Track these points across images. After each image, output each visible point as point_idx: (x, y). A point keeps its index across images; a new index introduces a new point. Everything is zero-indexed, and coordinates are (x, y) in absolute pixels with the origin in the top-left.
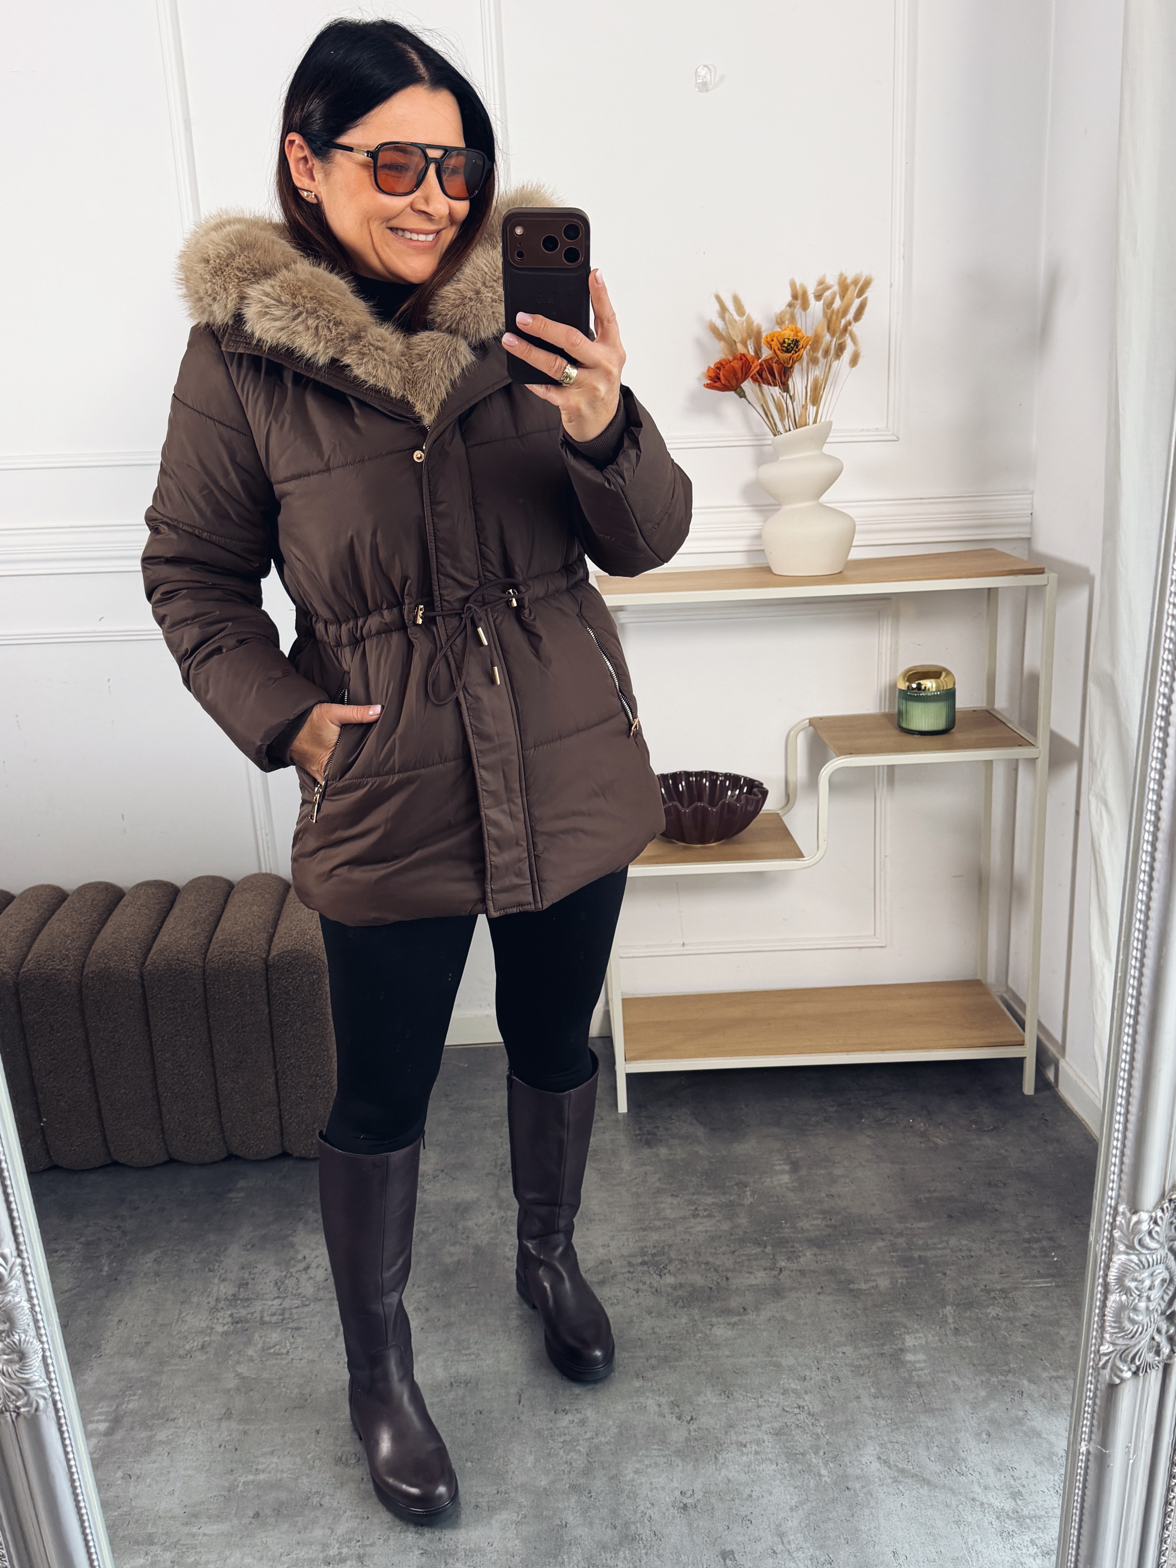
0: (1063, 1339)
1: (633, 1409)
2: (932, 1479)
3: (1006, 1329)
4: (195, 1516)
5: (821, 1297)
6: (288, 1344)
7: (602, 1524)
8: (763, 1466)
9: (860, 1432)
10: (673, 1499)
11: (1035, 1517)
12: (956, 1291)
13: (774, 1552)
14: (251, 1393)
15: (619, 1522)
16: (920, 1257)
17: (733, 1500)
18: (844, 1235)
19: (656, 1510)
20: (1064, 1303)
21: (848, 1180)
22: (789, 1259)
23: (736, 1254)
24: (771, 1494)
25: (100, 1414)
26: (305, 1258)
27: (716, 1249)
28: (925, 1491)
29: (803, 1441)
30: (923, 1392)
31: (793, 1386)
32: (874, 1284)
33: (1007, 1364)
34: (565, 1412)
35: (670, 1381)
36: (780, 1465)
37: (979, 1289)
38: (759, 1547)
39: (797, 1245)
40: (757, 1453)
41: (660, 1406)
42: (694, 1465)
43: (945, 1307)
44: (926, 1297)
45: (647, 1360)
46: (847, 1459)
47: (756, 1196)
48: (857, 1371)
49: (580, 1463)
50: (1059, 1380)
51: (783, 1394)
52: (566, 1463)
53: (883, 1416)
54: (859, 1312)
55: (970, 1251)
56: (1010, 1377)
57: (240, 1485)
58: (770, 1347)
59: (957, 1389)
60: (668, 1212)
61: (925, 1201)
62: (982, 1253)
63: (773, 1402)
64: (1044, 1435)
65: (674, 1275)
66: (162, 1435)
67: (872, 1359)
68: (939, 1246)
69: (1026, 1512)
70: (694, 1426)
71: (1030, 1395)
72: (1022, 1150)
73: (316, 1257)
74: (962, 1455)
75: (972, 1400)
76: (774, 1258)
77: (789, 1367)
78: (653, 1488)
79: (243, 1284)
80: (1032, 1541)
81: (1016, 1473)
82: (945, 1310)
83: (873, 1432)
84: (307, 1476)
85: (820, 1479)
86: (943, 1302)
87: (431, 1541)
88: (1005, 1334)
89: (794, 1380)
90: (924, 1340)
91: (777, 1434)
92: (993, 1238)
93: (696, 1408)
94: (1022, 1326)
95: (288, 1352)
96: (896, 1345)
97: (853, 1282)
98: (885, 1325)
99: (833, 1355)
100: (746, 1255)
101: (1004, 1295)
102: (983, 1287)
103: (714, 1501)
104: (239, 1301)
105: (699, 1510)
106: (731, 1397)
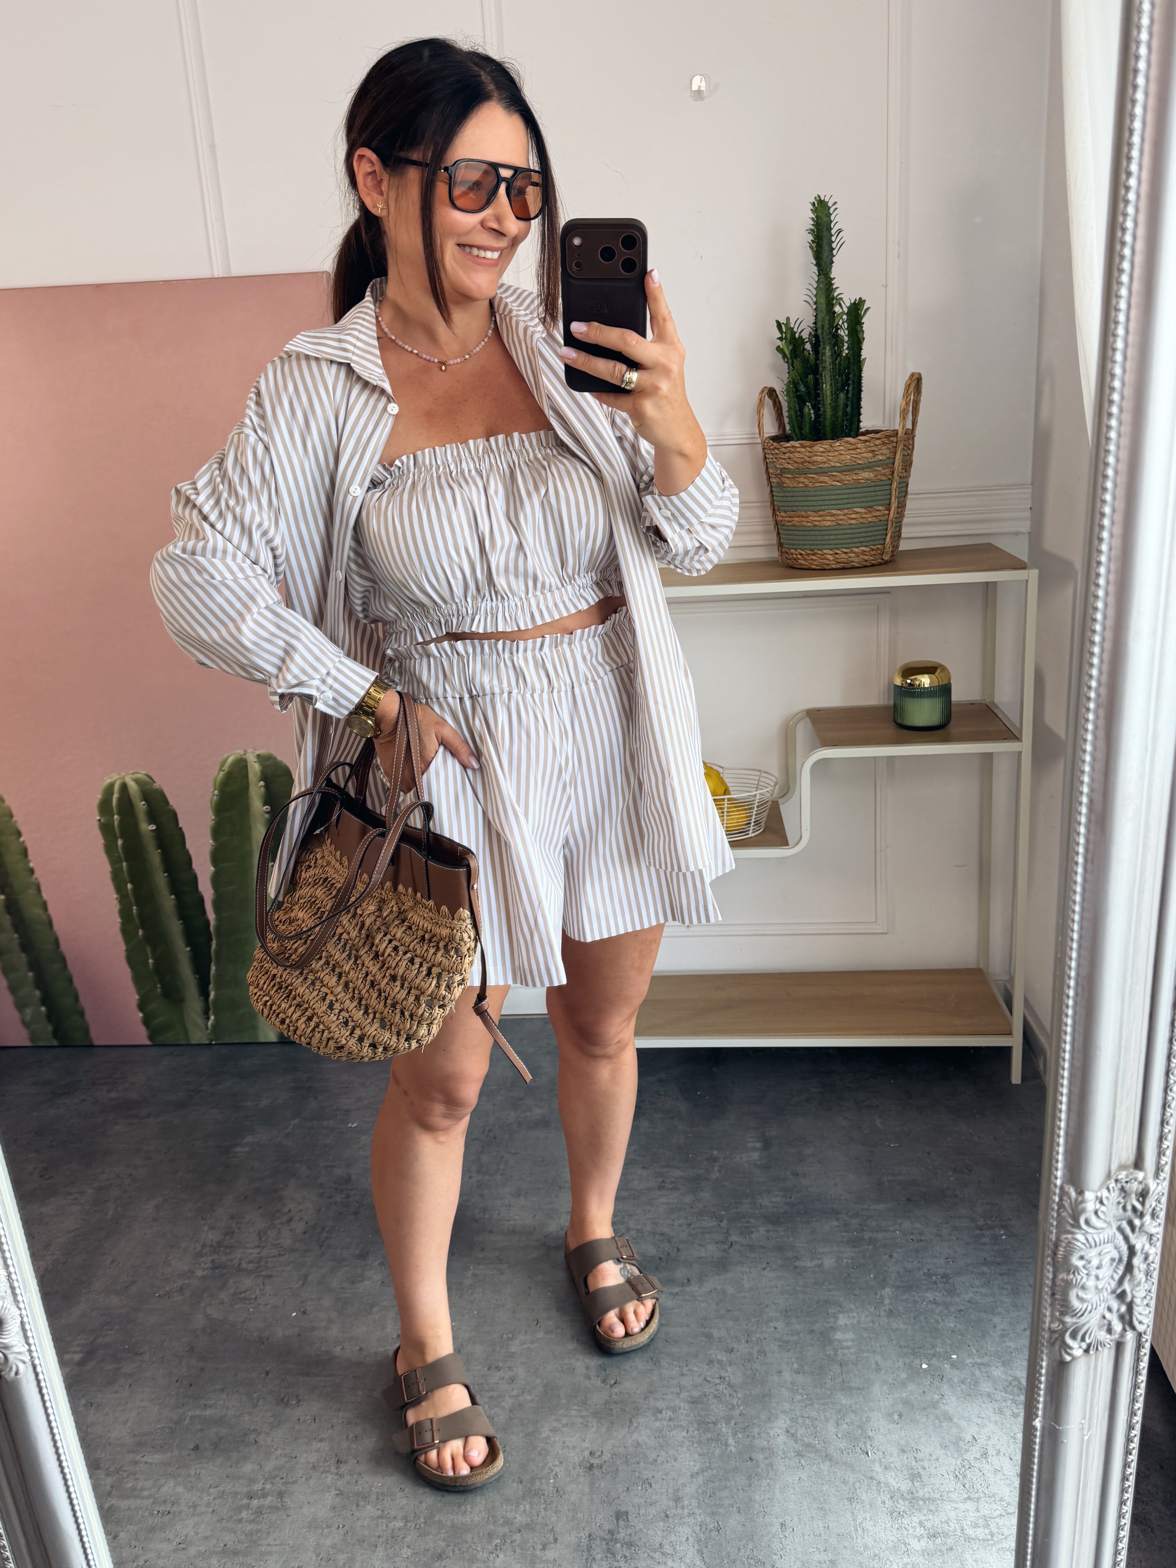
0: (995, 1327)
2: (835, 1454)
3: (940, 1314)
4: (141, 1445)
5: (765, 1272)
6: (258, 1291)
8: (674, 1432)
9: (775, 1405)
10: (581, 1458)
11: (929, 1499)
12: (898, 1273)
13: (667, 1516)
14: (215, 1334)
16: (870, 1238)
17: (638, 1463)
18: (799, 1214)
19: (562, 1468)
20: (1005, 1292)
21: (816, 1160)
22: (742, 1233)
23: (693, 1226)
24: (676, 1460)
25: (78, 1345)
26: (290, 1211)
27: (673, 1220)
28: (825, 1467)
29: (717, 1410)
30: (845, 1369)
31: (719, 1357)
32: (820, 1263)
33: (933, 1347)
34: (498, 1368)
36: (690, 1432)
37: (922, 1273)
38: (653, 1511)
39: (752, 1221)
40: (670, 1419)
41: (587, 1368)
42: (608, 1428)
43: (884, 1289)
44: (868, 1278)
46: (756, 1430)
47: (723, 1172)
48: (784, 1346)
49: (502, 1418)
50: (982, 1367)
51: (708, 1364)
53: (801, 1391)
54: (799, 1289)
55: (921, 1235)
56: (934, 1361)
57: (187, 1418)
58: (705, 1319)
59: (878, 1369)
60: (636, 1183)
61: (887, 1184)
62: (933, 1238)
63: (696, 1372)
64: (955, 1420)
66: (128, 1368)
67: (801, 1335)
68: (892, 1229)
69: (920, 1494)
70: (616, 1390)
71: (950, 1380)
72: (995, 1138)
73: (300, 1211)
74: (870, 1434)
75: (891, 1381)
76: (728, 1233)
77: (720, 1338)
78: (565, 1446)
79: (229, 1233)
80: (921, 1523)
81: (920, 1455)
82: (883, 1292)
83: (787, 1406)
84: (250, 1413)
85: (726, 1449)
86: (883, 1284)
87: (348, 1483)
88: (939, 1318)
89: (721, 1351)
90: (857, 1319)
91: (693, 1403)
92: (947, 1223)
93: (622, 1373)
94: (957, 1312)
95: (256, 1298)
96: (828, 1323)
97: (799, 1259)
98: (821, 1303)
99: (764, 1329)
100: (701, 1228)
101: (945, 1280)
102: (926, 1271)
103: (619, 1463)
104: (222, 1248)
105: (603, 1471)
106: (657, 1364)
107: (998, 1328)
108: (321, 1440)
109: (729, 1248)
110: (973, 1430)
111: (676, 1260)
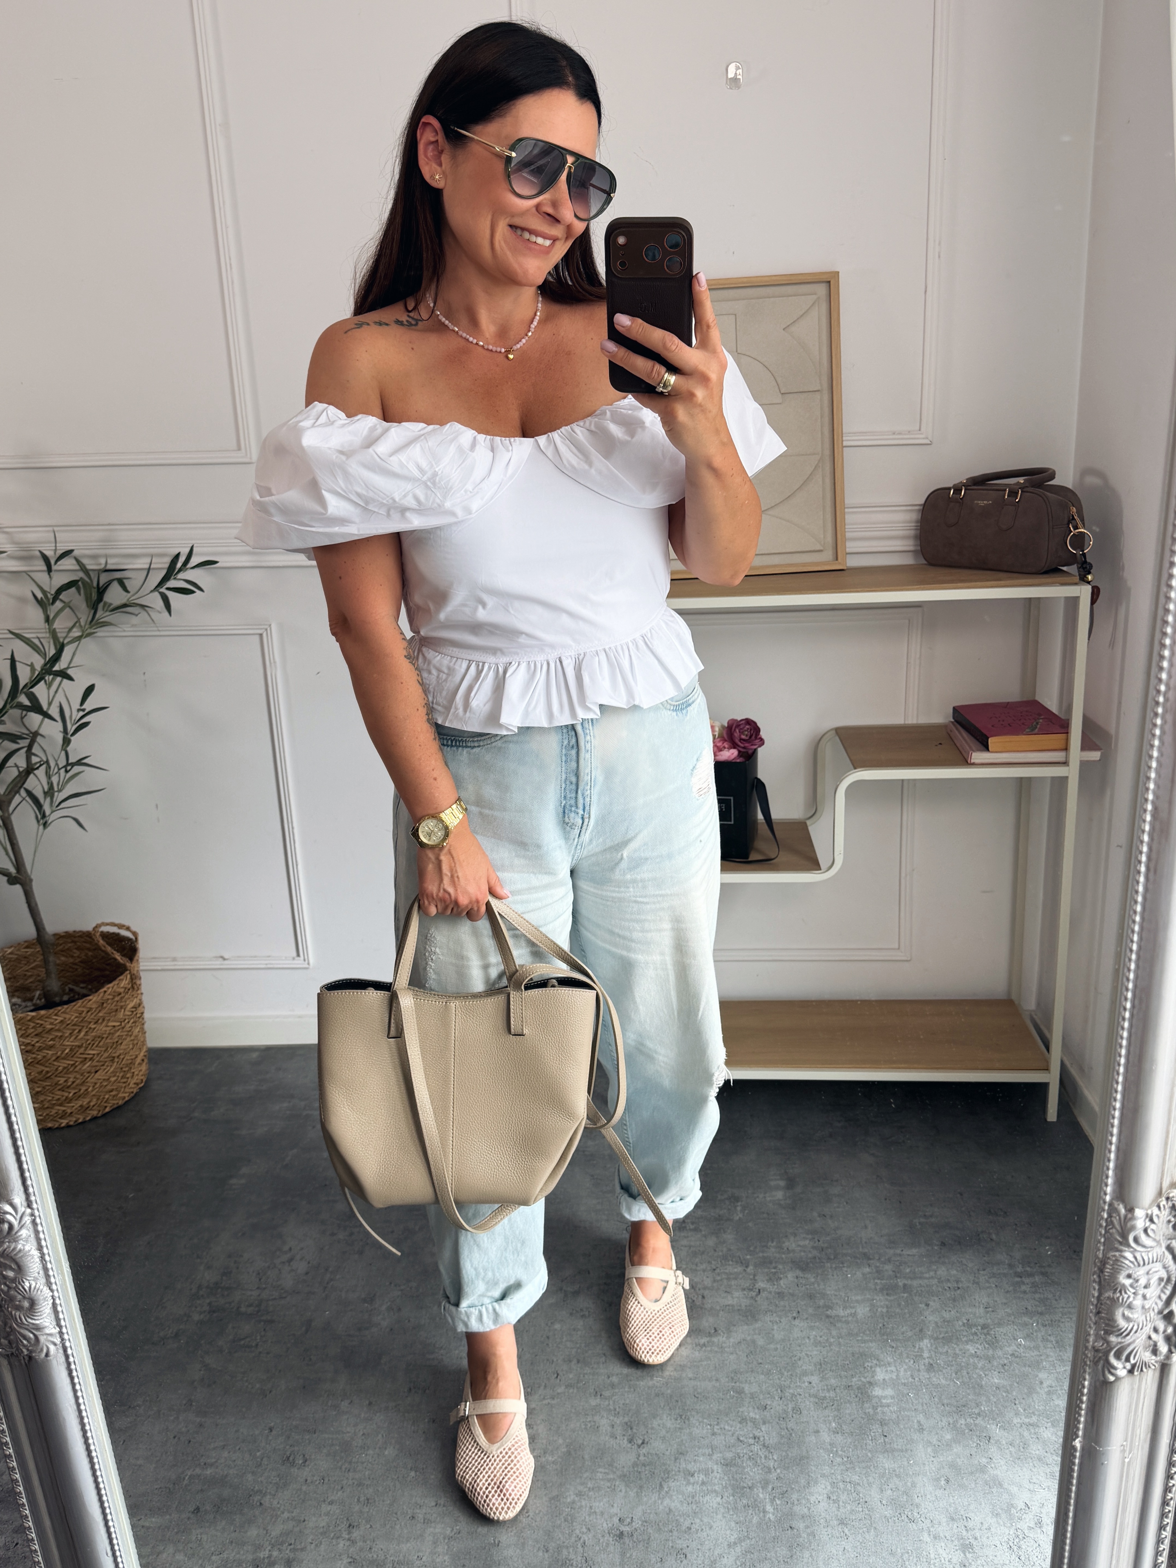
0: (1041, 1383)
1: (586, 1428)
2: (880, 1523)
3: (982, 1369)
5: (797, 1322)
6: (258, 1337)
8: (708, 1498)
9: (813, 1468)
10: (610, 1525)
12: (936, 1323)
14: (214, 1386)
15: (552, 1546)
16: (905, 1285)
17: (671, 1531)
18: (829, 1259)
19: (590, 1536)
20: (1050, 1345)
21: (843, 1200)
22: (770, 1280)
23: (717, 1271)
24: (711, 1528)
26: (290, 1249)
28: (870, 1536)
29: (753, 1473)
30: (886, 1430)
31: (752, 1415)
32: (853, 1312)
33: (977, 1405)
35: (627, 1402)
36: (725, 1498)
37: (961, 1323)
39: (780, 1266)
40: (703, 1483)
41: (613, 1426)
42: (637, 1492)
43: (922, 1340)
44: (904, 1328)
45: (609, 1377)
46: (795, 1496)
47: (746, 1212)
48: (820, 1402)
51: (740, 1423)
53: (840, 1453)
54: (832, 1340)
55: (957, 1282)
56: (979, 1421)
57: (187, 1478)
58: (735, 1372)
59: (921, 1429)
61: (919, 1227)
62: (971, 1285)
63: (729, 1431)
64: (1005, 1485)
66: (122, 1422)
67: (838, 1390)
68: (927, 1275)
70: (644, 1451)
71: (997, 1441)
72: (1029, 1178)
73: (301, 1249)
74: (917, 1501)
75: (934, 1441)
76: (754, 1279)
77: (752, 1394)
78: (592, 1513)
79: (227, 1273)
81: (970, 1524)
82: (921, 1344)
83: (826, 1470)
84: (253, 1473)
85: (764, 1516)
86: (921, 1334)
87: (361, 1550)
88: (981, 1373)
89: (754, 1408)
90: (896, 1374)
91: (727, 1465)
92: (984, 1270)
93: (650, 1431)
94: (1000, 1366)
95: (257, 1345)
96: (866, 1378)
97: (831, 1308)
98: (857, 1356)
99: (799, 1384)
100: (726, 1273)
101: (985, 1331)
102: (965, 1321)
103: (651, 1531)
104: (219, 1290)
105: (635, 1539)
106: (687, 1422)
107: (1045, 1385)
108: (331, 1503)
109: (757, 1295)
110: (1025, 1496)
111: (701, 1308)
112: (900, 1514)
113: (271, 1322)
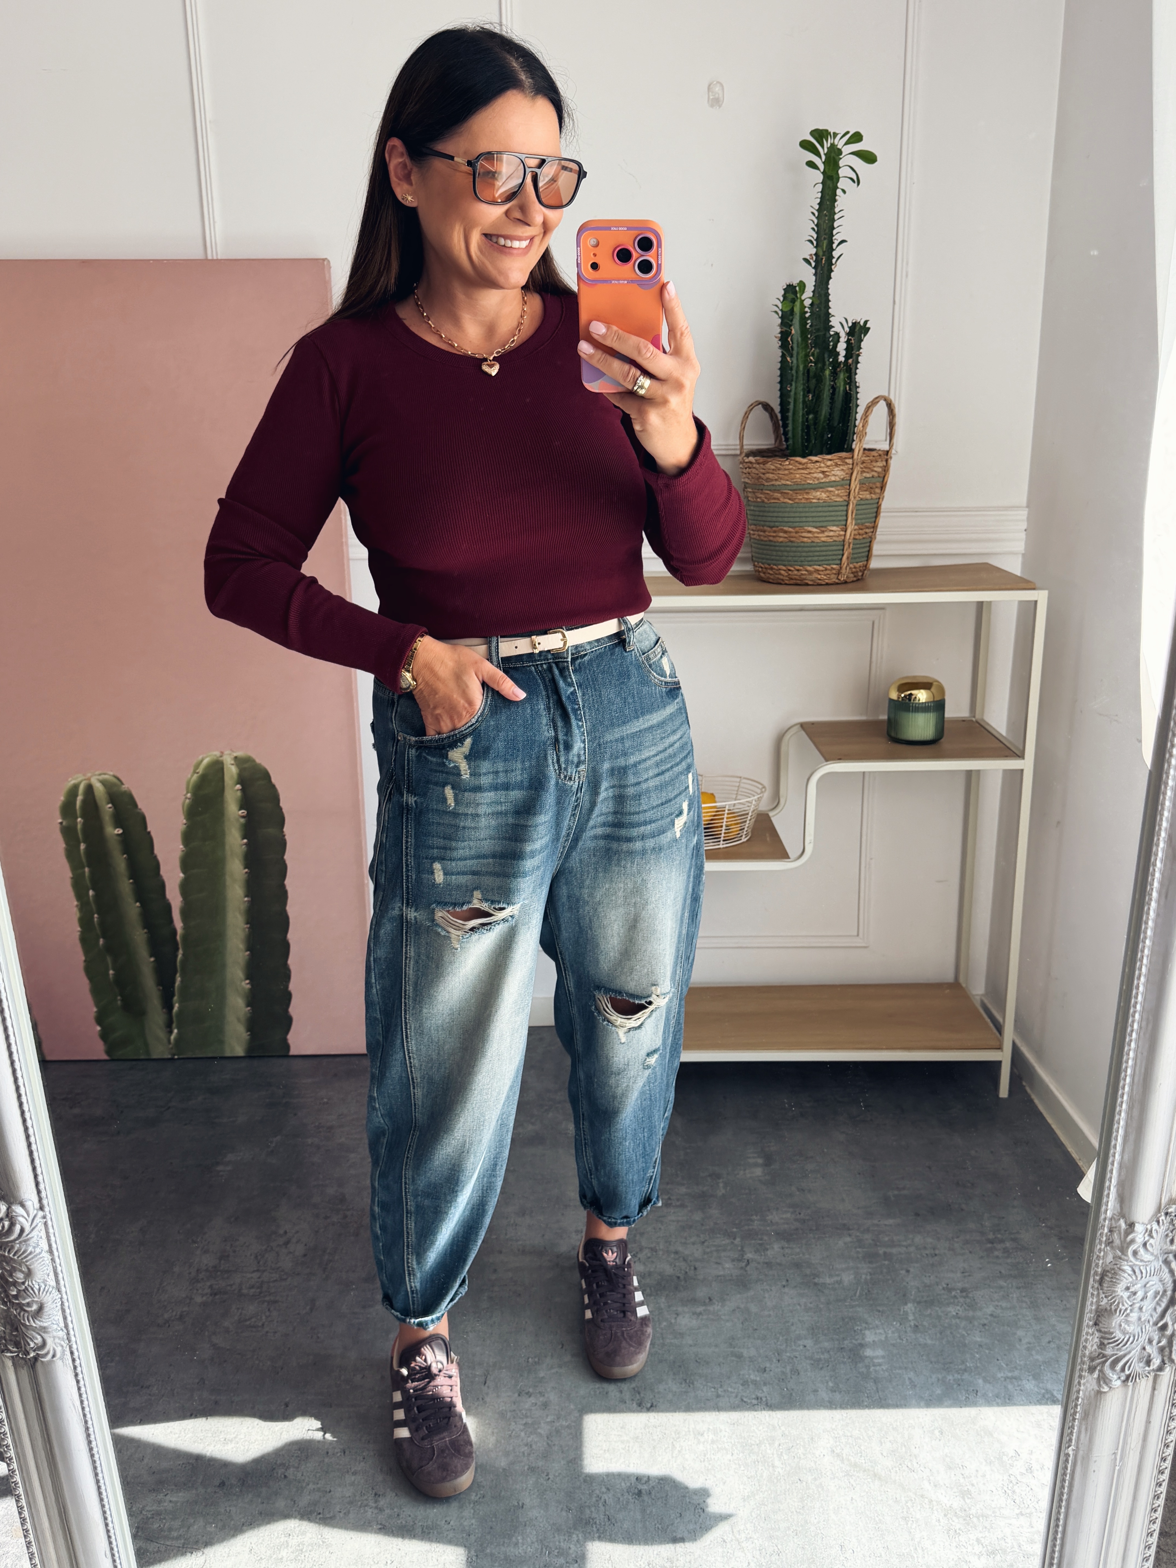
0: (1020, 1340)
2: (883, 1474)
4: (161, 1482)
5: (786, 1290)
6: (264, 1317)
7: (557, 1507)
10: (628, 1484)
11: (983, 1516)
12: (918, 1288)
13: (724, 1541)
14: (225, 1364)
15: (574, 1506)
16: (885, 1253)
18: (811, 1230)
19: (610, 1495)
20: (1024, 1305)
21: (819, 1175)
22: (757, 1251)
23: (705, 1244)
24: (724, 1483)
26: (286, 1232)
27: (686, 1238)
28: (875, 1486)
29: (759, 1431)
30: (880, 1386)
31: (752, 1377)
32: (839, 1279)
33: (963, 1362)
34: (529, 1394)
36: (735, 1455)
37: (940, 1287)
39: (765, 1238)
40: (713, 1442)
41: (621, 1392)
42: (651, 1453)
43: (906, 1304)
44: (889, 1293)
46: (801, 1451)
47: (728, 1188)
48: (816, 1363)
49: (540, 1445)
50: (1014, 1380)
51: (742, 1385)
52: (526, 1445)
54: (822, 1306)
55: (934, 1249)
56: (966, 1376)
58: (733, 1339)
59: (913, 1385)
61: (893, 1199)
62: (947, 1252)
63: (732, 1392)
64: (997, 1436)
65: (644, 1264)
66: (135, 1401)
67: (831, 1352)
68: (905, 1243)
69: (973, 1511)
71: (985, 1395)
72: (991, 1151)
73: (297, 1232)
74: (915, 1452)
75: (926, 1397)
76: (742, 1250)
77: (749, 1357)
79: (224, 1256)
80: (978, 1541)
81: (967, 1472)
82: (906, 1307)
85: (774, 1471)
86: (904, 1299)
87: (390, 1517)
88: (964, 1333)
89: (754, 1371)
90: (884, 1336)
91: (734, 1424)
92: (958, 1237)
93: (657, 1396)
94: (981, 1326)
95: (263, 1325)
96: (856, 1340)
97: (818, 1276)
98: (847, 1320)
99: (794, 1347)
100: (715, 1246)
101: (964, 1294)
102: (945, 1286)
103: (668, 1489)
104: (219, 1273)
105: (653, 1497)
106: (691, 1386)
107: (1023, 1341)
108: (354, 1473)
109: (746, 1265)
110: (1014, 1445)
111: (694, 1279)
112: (900, 1464)
113: (276, 1302)
